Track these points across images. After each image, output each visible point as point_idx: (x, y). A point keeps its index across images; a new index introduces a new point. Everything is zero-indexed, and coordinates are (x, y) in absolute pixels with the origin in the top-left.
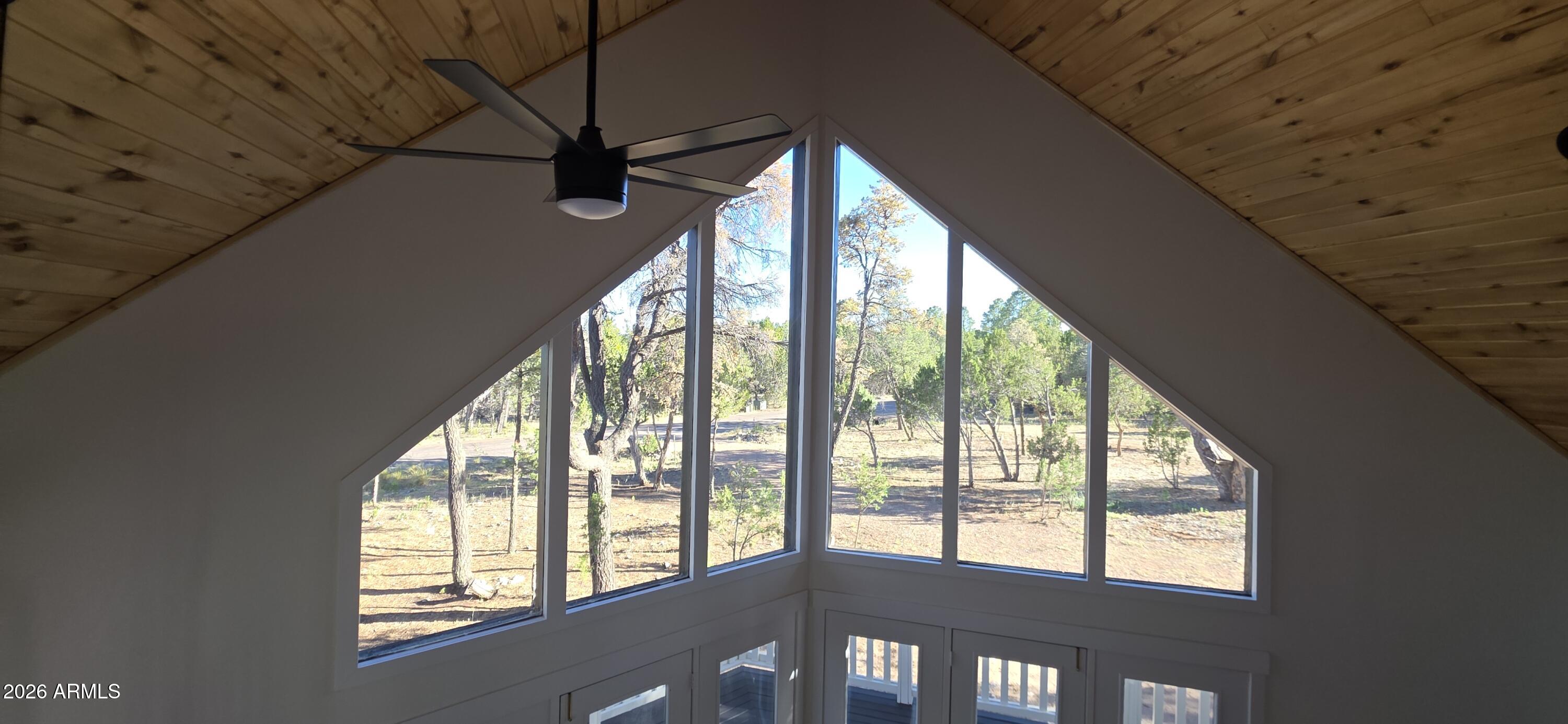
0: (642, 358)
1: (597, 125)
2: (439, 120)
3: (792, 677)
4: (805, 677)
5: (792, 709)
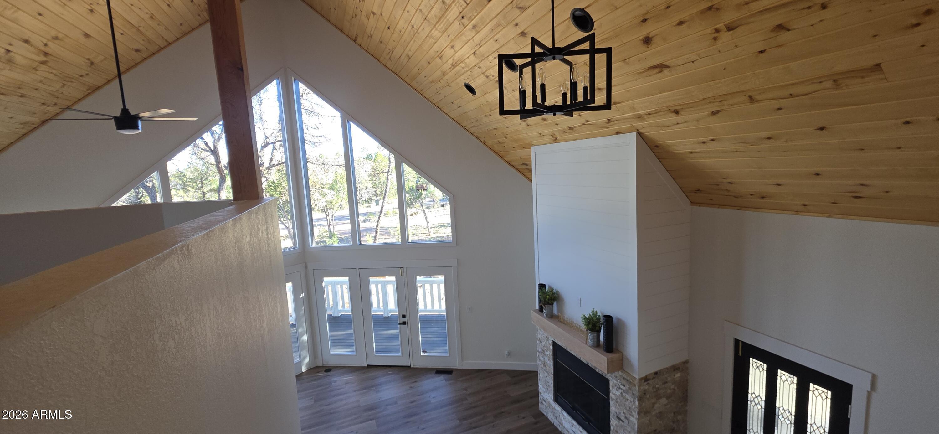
0: (266, 178)
1: (126, 108)
2: (89, 92)
3: (301, 296)
4: (308, 295)
5: (303, 308)
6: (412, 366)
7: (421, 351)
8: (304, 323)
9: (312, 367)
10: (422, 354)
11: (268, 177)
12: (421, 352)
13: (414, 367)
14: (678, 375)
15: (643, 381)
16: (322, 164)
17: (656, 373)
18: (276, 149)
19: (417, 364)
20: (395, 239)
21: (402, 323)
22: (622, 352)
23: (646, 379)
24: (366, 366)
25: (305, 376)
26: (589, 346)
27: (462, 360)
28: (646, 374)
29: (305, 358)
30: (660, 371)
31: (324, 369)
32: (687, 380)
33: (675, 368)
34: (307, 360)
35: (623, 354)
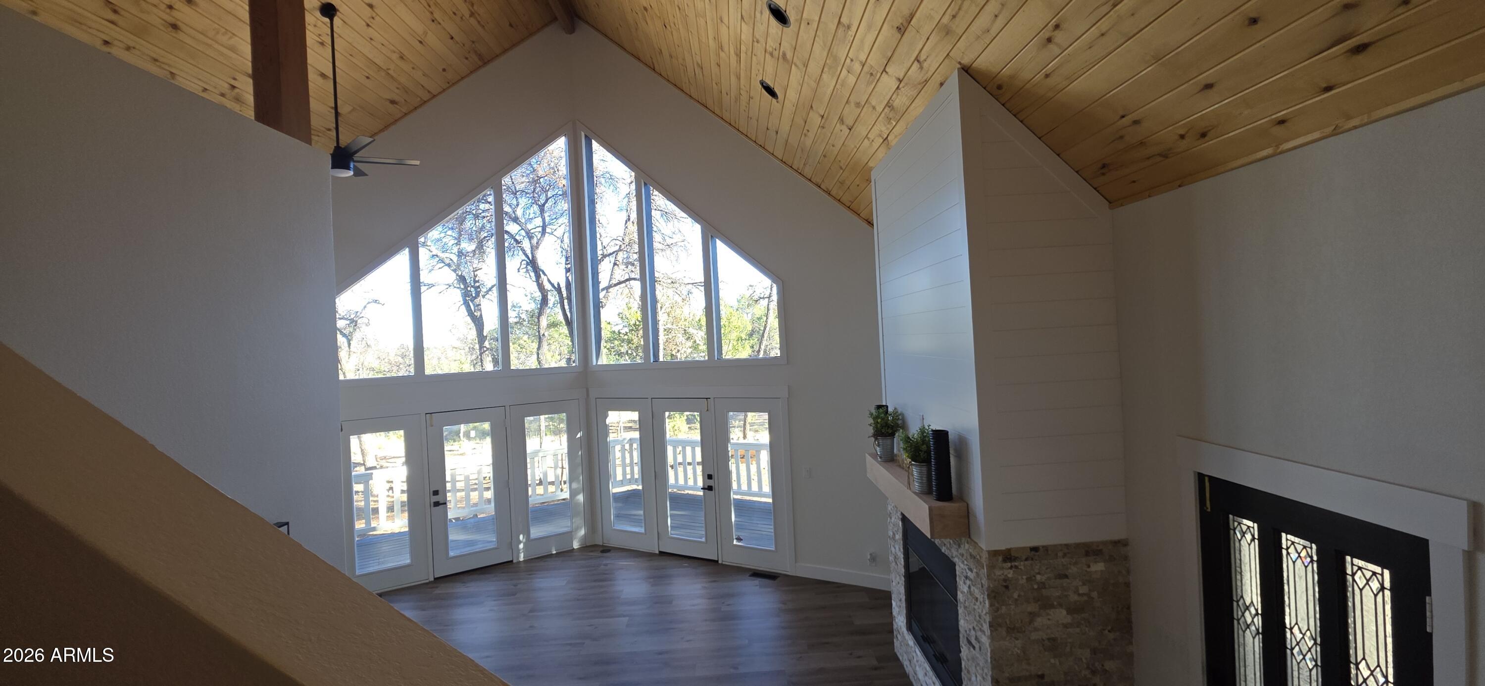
3: (579, 436)
4: (588, 436)
5: (580, 453)
6: (720, 562)
7: (734, 537)
8: (580, 477)
9: (588, 545)
10: (735, 542)
11: (605, 302)
12: (733, 540)
13: (724, 563)
14: (1098, 567)
15: (1000, 558)
16: (672, 282)
17: (1035, 549)
18: (618, 265)
19: (727, 559)
20: (702, 355)
21: (707, 487)
22: (964, 501)
23: (1008, 556)
24: (657, 552)
25: (576, 554)
26: (915, 493)
27: (796, 562)
28: (1008, 547)
29: (578, 528)
30: (1046, 548)
31: (601, 549)
32: (1127, 585)
33: (1090, 551)
34: (582, 532)
35: (968, 505)
